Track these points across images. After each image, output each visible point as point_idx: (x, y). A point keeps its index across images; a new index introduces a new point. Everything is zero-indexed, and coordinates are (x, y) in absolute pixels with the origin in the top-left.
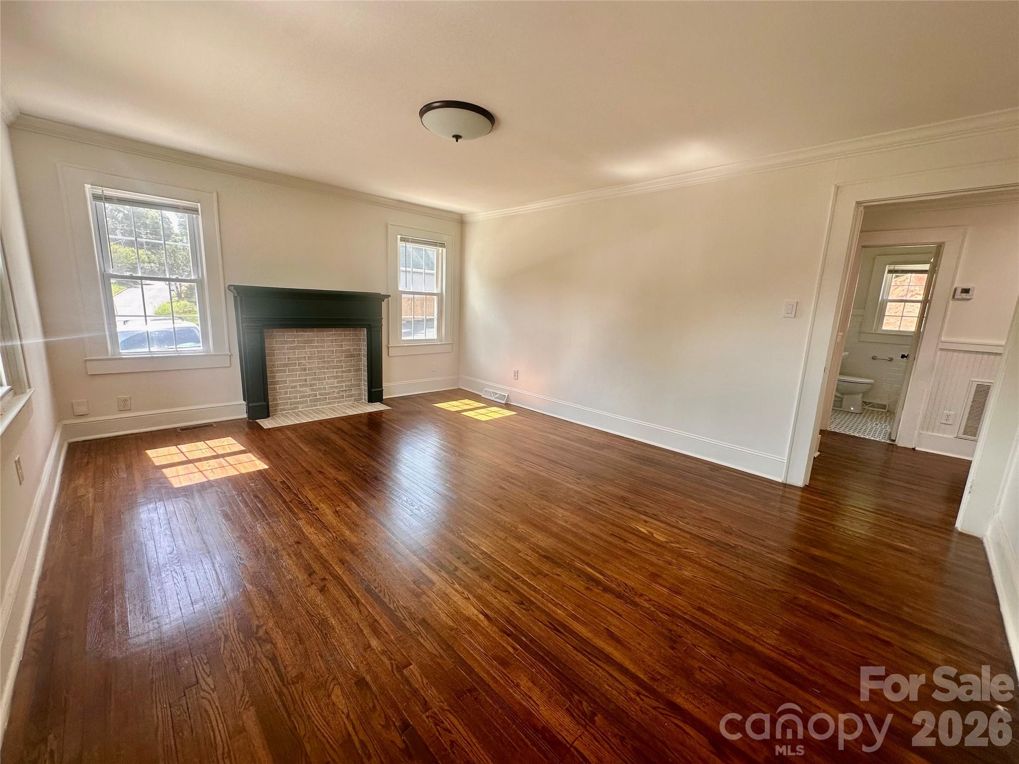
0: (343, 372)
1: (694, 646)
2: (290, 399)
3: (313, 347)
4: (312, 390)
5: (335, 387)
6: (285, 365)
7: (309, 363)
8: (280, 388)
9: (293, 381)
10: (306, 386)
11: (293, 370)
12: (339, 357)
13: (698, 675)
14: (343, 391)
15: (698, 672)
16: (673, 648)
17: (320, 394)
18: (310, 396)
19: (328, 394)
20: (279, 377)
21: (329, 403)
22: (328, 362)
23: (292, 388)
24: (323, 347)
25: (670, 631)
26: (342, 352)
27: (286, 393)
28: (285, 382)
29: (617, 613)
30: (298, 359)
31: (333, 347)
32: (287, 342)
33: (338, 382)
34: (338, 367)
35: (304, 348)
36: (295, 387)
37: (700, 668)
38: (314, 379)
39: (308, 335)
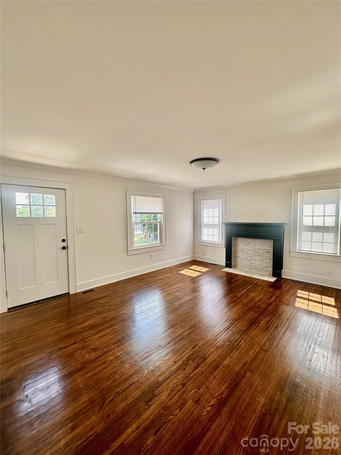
0: (264, 259)
1: (90, 354)
2: (241, 264)
3: (251, 246)
4: (250, 263)
5: (260, 265)
6: (241, 251)
7: (249, 252)
8: (238, 259)
9: (243, 258)
10: (248, 261)
11: (243, 253)
12: (262, 252)
13: (80, 351)
14: (263, 267)
15: (81, 352)
16: (92, 349)
17: (253, 266)
18: (249, 265)
19: (257, 266)
20: (239, 255)
21: (257, 271)
22: (258, 253)
23: (243, 260)
24: (255, 246)
25: (99, 350)
26: (264, 250)
27: (240, 261)
28: (240, 257)
29: (112, 338)
30: (246, 249)
31: (260, 247)
32: (242, 242)
33: (261, 263)
34: (262, 256)
35: (248, 245)
36: (244, 260)
37: (82, 353)
38: (251, 259)
39: (249, 240)
